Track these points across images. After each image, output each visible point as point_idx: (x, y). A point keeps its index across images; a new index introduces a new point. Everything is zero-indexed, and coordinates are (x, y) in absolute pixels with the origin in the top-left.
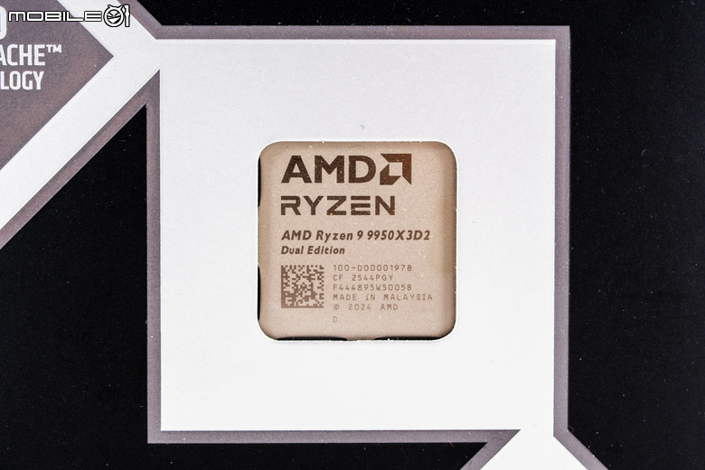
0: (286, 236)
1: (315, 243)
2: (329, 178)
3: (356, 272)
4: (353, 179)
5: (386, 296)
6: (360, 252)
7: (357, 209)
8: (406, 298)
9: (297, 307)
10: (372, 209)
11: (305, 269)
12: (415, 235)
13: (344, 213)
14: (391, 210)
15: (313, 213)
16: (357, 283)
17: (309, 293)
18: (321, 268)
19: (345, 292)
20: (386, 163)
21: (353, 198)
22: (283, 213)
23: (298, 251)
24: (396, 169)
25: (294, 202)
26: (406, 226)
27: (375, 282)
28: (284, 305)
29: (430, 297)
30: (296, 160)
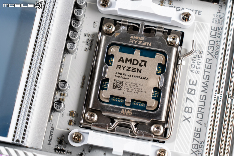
0: (116, 73)
1: (122, 76)
2: (128, 63)
3: (130, 84)
4: (133, 64)
6: (132, 80)
7: (133, 70)
8: (140, 91)
9: (116, 89)
10: (136, 71)
11: (119, 81)
12: (145, 78)
13: (130, 71)
14: (140, 72)
15: (123, 69)
16: (130, 86)
17: (119, 86)
18: (123, 81)
19: (127, 88)
20: (141, 62)
21: (133, 68)
22: (117, 68)
23: (118, 77)
24: (143, 63)
25: (120, 66)
26: (143, 76)
27: (134, 87)
28: (113, 88)
29: (145, 92)
30: (122, 58)
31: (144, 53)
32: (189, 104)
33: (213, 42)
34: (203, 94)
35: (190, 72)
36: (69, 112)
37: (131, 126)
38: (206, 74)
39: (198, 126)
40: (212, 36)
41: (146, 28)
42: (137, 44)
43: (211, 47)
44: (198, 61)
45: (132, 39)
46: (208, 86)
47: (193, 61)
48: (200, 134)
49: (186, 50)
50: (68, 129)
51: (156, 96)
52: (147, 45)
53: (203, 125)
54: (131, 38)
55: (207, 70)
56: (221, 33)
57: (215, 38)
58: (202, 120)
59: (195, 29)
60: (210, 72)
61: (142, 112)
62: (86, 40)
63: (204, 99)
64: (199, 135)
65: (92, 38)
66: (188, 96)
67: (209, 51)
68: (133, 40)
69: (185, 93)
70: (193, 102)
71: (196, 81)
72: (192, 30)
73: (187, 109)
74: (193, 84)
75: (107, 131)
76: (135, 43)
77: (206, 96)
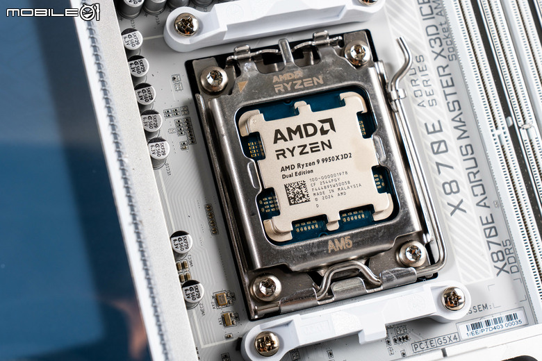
0: (283, 169)
1: (297, 170)
3: (321, 180)
4: (308, 135)
5: (339, 189)
6: (321, 170)
7: (313, 149)
8: (348, 188)
9: (297, 203)
10: (321, 148)
11: (296, 184)
12: (345, 156)
13: (308, 153)
14: (330, 147)
15: (293, 155)
16: (323, 186)
17: (301, 195)
18: (304, 182)
19: (319, 191)
20: (321, 124)
21: (310, 144)
22: (278, 158)
23: (290, 176)
24: (327, 126)
25: (282, 152)
26: (339, 154)
27: (332, 183)
28: (291, 204)
29: (360, 185)
30: (278, 132)
32: (446, 175)
33: (434, 28)
34: (464, 142)
35: (419, 109)
36: (213, 297)
37: (361, 270)
38: (451, 99)
39: (485, 213)
40: (426, 17)
41: (295, 48)
42: (293, 90)
43: (435, 40)
44: (424, 78)
45: (277, 83)
46: (464, 122)
47: (413, 82)
48: (494, 227)
49: (390, 66)
50: (228, 337)
51: (380, 185)
52: (316, 84)
53: (492, 206)
54: (274, 81)
55: (448, 91)
56: (439, 4)
57: (433, 18)
58: (486, 198)
59: (387, 15)
60: (455, 93)
61: (372, 230)
62: (174, 126)
63: (472, 152)
64: (493, 230)
65: (185, 114)
66: (437, 158)
67: (434, 50)
68: (281, 85)
69: (429, 156)
70: (452, 167)
71: (439, 122)
72: (382, 18)
73: (447, 186)
74: (435, 132)
75: (319, 303)
76: (289, 89)
77: (470, 145)
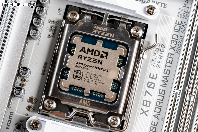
0: (77, 63)
1: (83, 66)
2: (90, 53)
3: (90, 75)
4: (95, 55)
5: (95, 81)
6: (92, 71)
7: (94, 61)
8: (99, 83)
9: (76, 79)
10: (97, 62)
11: (80, 71)
12: (105, 70)
13: (91, 61)
14: (101, 63)
15: (84, 60)
16: (90, 77)
17: (79, 77)
18: (83, 72)
19: (87, 78)
20: (103, 53)
21: (94, 59)
22: (78, 58)
23: (79, 67)
24: (104, 55)
25: (81, 56)
26: (103, 68)
27: (94, 78)
28: (73, 78)
29: (105, 84)
30: (84, 48)
31: (106, 44)
32: (148, 97)
33: (177, 36)
34: (163, 88)
35: (151, 66)
36: (29, 97)
37: (89, 117)
38: (167, 68)
39: (155, 120)
40: (175, 30)
41: (110, 19)
42: (100, 35)
43: (174, 41)
44: (160, 55)
45: (95, 29)
46: (167, 80)
47: (155, 54)
48: (156, 128)
49: (149, 43)
50: (27, 115)
51: (116, 88)
52: (110, 36)
53: (160, 119)
54: (94, 28)
55: (168, 64)
56: (185, 28)
57: (179, 32)
58: (159, 115)
59: (159, 22)
60: (171, 67)
61: (101, 103)
62: (50, 27)
63: (163, 93)
64: (155, 129)
65: (56, 25)
66: (148, 89)
67: (171, 45)
68: (96, 31)
69: (144, 86)
70: (152, 96)
71: (157, 75)
72: (156, 22)
73: (145, 102)
74: (153, 78)
75: (65, 120)
76: (98, 34)
77: (165, 91)
